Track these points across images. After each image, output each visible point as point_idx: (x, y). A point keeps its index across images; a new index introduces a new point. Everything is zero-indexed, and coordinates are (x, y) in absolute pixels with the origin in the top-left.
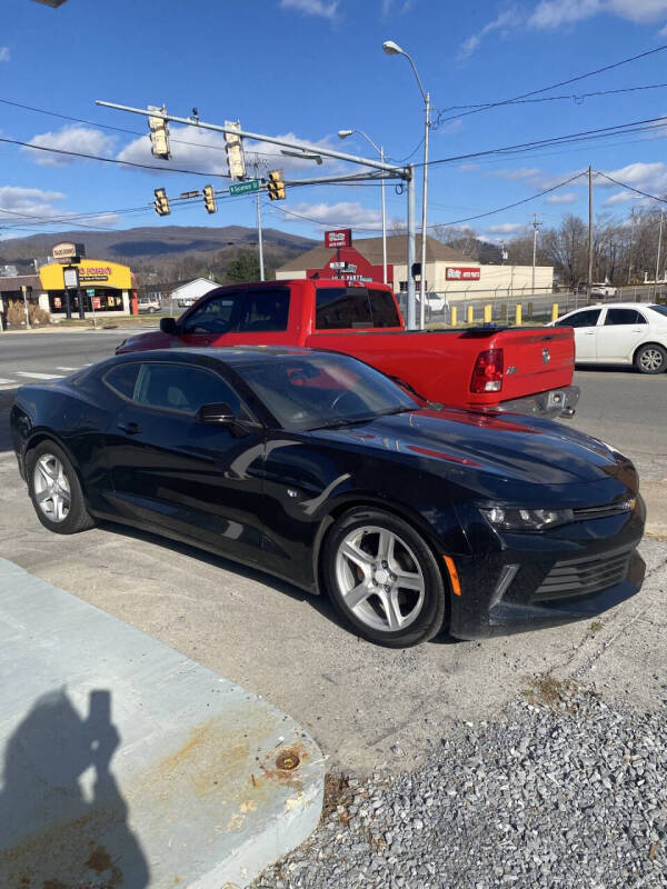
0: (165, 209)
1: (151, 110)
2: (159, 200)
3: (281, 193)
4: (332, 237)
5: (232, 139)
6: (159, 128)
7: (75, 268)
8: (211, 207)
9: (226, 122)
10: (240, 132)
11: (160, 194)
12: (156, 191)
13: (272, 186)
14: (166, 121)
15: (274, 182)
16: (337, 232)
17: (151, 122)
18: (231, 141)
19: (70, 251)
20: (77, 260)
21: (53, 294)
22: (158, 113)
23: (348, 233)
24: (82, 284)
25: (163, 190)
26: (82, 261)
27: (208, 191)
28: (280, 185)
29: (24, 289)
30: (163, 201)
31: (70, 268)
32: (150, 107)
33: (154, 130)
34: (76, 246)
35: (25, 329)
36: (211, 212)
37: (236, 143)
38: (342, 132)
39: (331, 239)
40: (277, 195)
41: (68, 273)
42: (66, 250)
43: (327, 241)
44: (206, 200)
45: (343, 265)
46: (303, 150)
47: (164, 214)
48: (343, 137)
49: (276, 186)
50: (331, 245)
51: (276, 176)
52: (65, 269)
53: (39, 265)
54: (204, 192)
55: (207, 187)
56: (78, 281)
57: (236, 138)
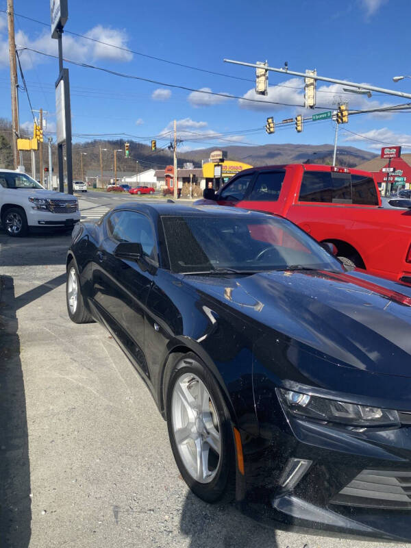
0: (272, 130)
1: (260, 64)
2: (269, 124)
3: (345, 119)
4: (387, 151)
5: (309, 81)
6: (261, 76)
7: (221, 165)
8: (299, 128)
9: (307, 71)
10: (315, 76)
11: (270, 121)
12: (268, 119)
13: (340, 114)
14: (266, 70)
15: (341, 112)
16: (390, 148)
17: (257, 72)
18: (309, 83)
19: (219, 155)
20: (222, 160)
21: (208, 180)
22: (262, 66)
23: (399, 149)
24: (223, 175)
25: (272, 118)
26: (225, 162)
27: (299, 118)
28: (345, 113)
29: (191, 176)
30: (272, 125)
31: (218, 165)
32: (258, 63)
33: (258, 77)
34: (223, 152)
35: (189, 198)
36: (299, 131)
37: (312, 84)
38: (396, 78)
39: (385, 153)
40: (342, 120)
41: (216, 168)
42: (217, 154)
43: (383, 154)
44: (296, 124)
45: (392, 169)
46: (359, 88)
47: (271, 133)
48: (397, 81)
49: (342, 114)
50: (385, 156)
51: (343, 107)
52: (215, 166)
53: (204, 162)
54: (296, 119)
55: (298, 116)
56: (221, 173)
57: (312, 81)
